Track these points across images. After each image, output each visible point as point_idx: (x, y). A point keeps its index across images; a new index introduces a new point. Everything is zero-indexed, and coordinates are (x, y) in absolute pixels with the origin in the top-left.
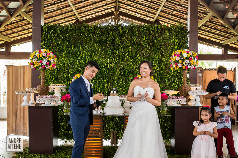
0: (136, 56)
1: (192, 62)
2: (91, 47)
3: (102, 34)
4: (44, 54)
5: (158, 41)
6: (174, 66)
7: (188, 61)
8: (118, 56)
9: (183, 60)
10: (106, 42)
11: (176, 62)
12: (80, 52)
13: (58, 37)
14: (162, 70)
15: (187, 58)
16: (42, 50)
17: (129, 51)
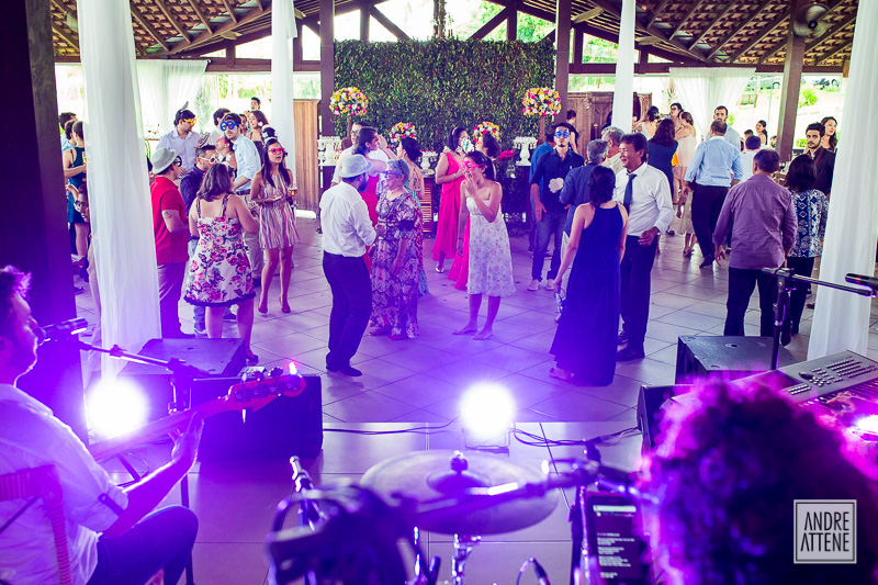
0: (476, 90)
1: (551, 106)
2: (409, 75)
3: (426, 56)
4: (353, 96)
5: (509, 66)
6: (528, 111)
7: (546, 106)
8: (450, 90)
9: (540, 104)
10: (431, 68)
11: (531, 106)
12: (392, 83)
13: (359, 60)
14: (514, 110)
15: (545, 101)
16: (350, 89)
17: (466, 83)
